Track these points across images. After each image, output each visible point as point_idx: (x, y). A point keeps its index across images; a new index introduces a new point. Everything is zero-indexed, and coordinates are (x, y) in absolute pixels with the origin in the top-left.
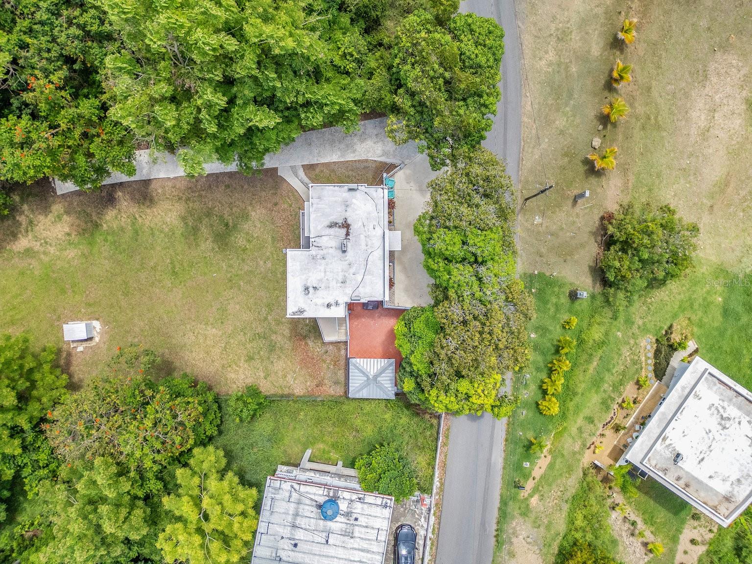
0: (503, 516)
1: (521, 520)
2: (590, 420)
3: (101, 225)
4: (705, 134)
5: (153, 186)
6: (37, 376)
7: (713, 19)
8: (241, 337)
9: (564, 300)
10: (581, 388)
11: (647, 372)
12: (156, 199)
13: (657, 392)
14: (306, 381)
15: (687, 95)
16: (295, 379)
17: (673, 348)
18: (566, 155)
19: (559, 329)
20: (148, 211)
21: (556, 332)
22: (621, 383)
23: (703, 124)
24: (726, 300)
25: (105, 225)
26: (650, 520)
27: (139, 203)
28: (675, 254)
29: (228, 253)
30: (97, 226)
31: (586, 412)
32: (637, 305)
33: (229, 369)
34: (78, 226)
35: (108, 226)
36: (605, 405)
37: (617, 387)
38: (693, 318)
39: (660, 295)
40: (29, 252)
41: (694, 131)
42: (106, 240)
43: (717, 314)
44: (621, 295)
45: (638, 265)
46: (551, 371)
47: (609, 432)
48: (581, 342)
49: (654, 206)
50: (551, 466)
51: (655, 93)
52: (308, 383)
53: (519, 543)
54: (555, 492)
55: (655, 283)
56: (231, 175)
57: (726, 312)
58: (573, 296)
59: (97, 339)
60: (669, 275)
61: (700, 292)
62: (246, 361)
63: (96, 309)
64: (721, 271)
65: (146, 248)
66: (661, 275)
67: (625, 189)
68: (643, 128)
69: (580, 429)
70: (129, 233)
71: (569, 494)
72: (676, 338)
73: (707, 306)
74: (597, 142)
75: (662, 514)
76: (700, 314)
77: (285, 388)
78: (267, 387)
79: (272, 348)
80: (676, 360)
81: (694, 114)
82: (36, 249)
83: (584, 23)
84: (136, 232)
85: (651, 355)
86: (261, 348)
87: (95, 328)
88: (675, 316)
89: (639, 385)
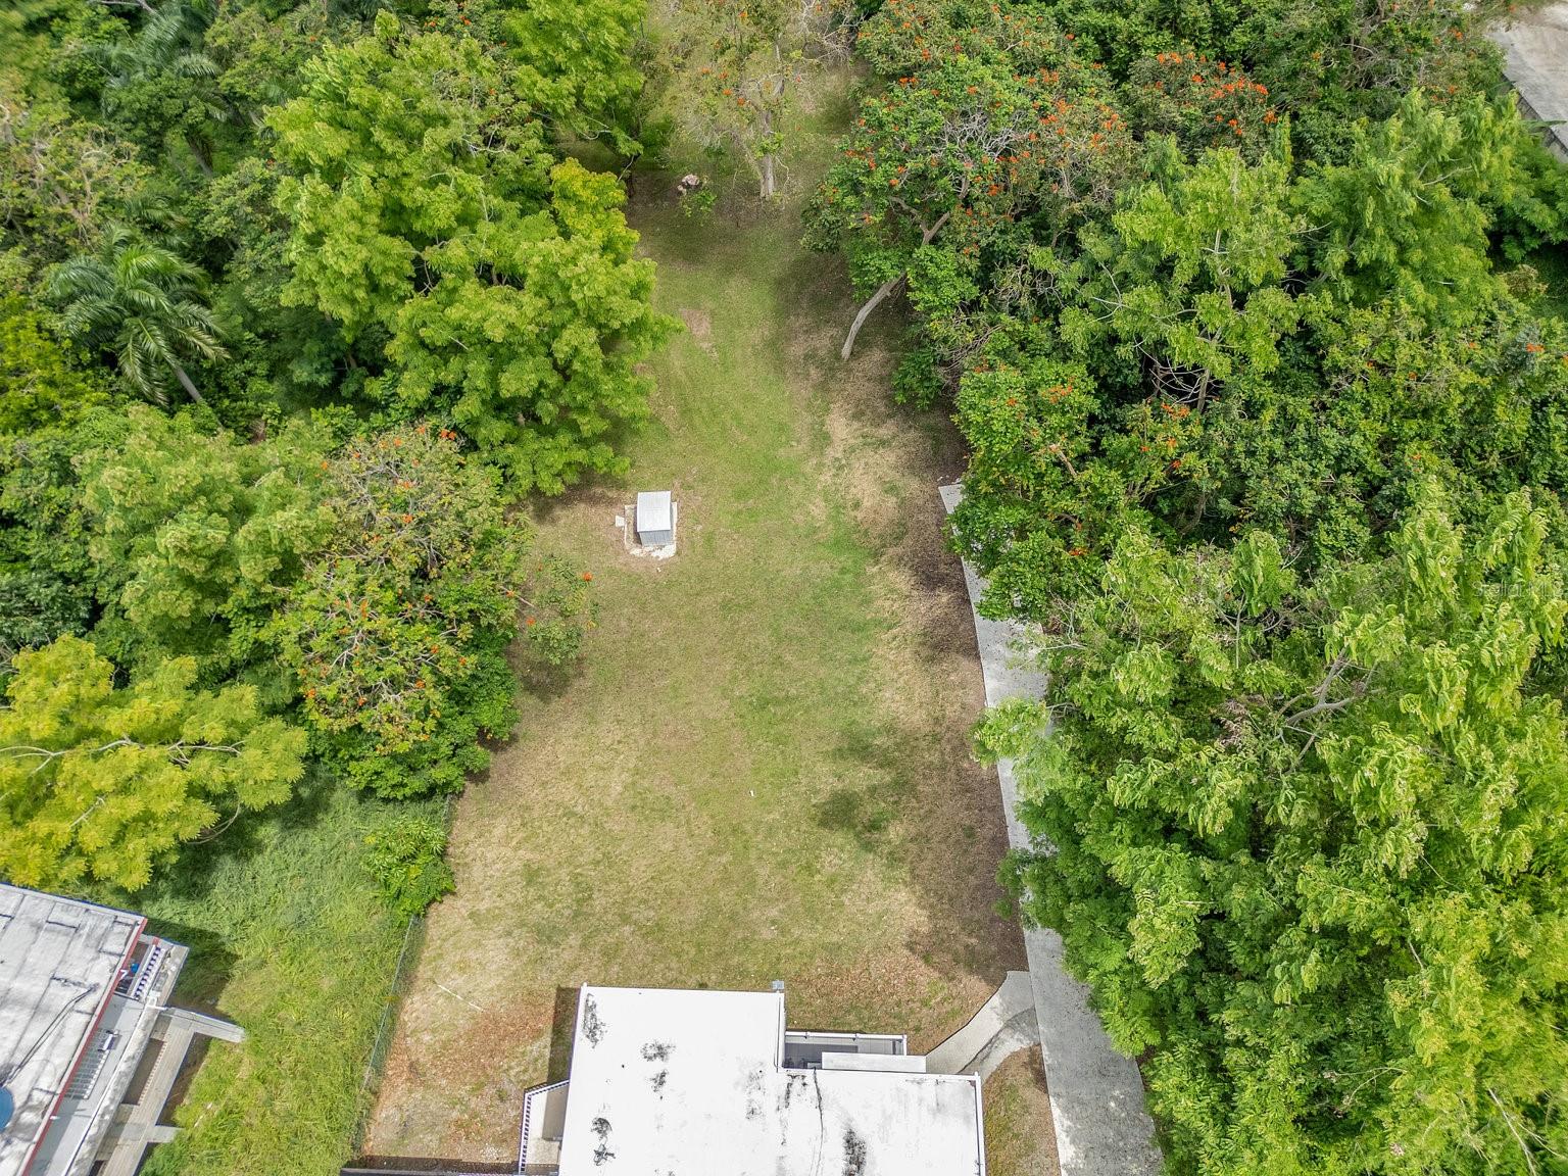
3: (877, 563)
5: (965, 664)
6: (564, 438)
8: (591, 853)
12: (935, 669)
14: (434, 1031)
16: (449, 998)
20: (907, 653)
25: (875, 569)
27: (925, 635)
29: (804, 828)
30: (876, 555)
33: (518, 822)
34: (874, 522)
35: (873, 576)
40: (822, 439)
42: (843, 571)
52: (427, 1038)
56: (1000, 842)
59: (636, 551)
62: (527, 866)
63: (699, 549)
65: (824, 646)
70: (858, 615)
77: (435, 970)
78: (447, 917)
79: (546, 935)
82: (829, 451)
84: (860, 628)
86: (551, 906)
87: (661, 547)
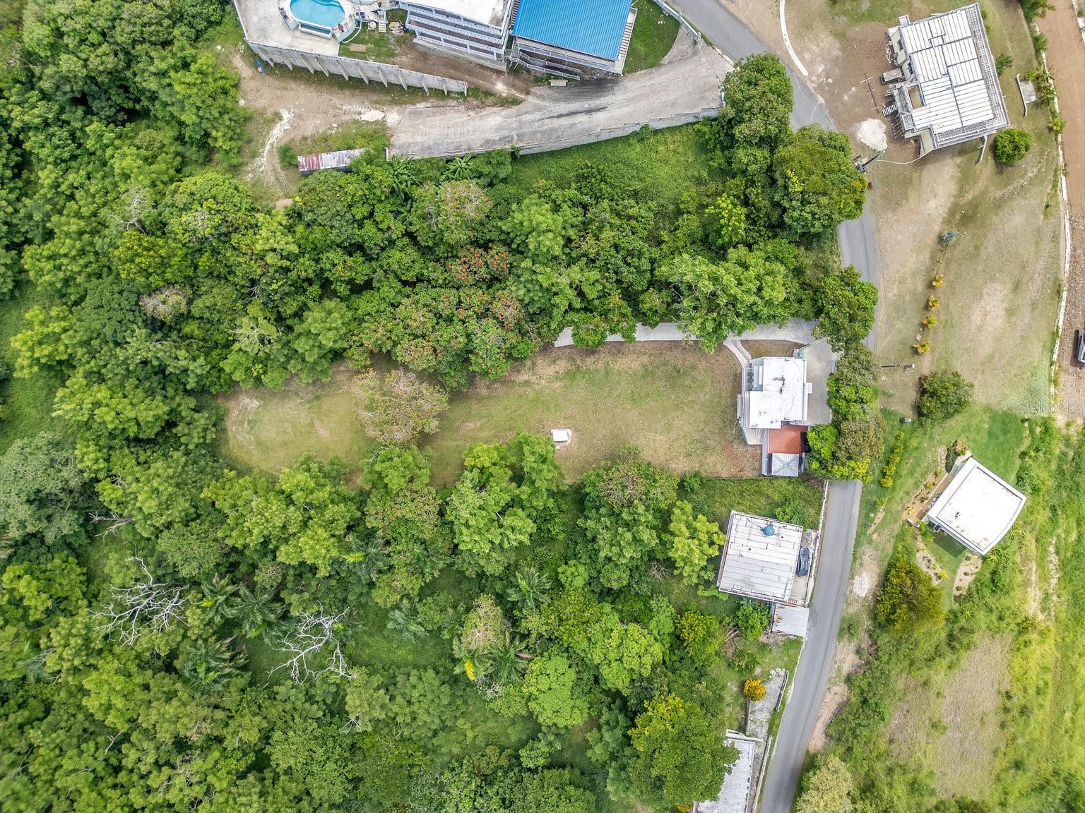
0: (858, 544)
1: (867, 546)
2: (907, 493)
3: (582, 367)
4: (980, 328)
7: (986, 265)
9: (897, 423)
10: (904, 473)
11: (941, 467)
13: (947, 479)
14: (731, 469)
15: (970, 308)
16: (723, 468)
17: (957, 454)
18: (901, 343)
19: (893, 440)
20: (619, 360)
21: (892, 441)
22: (926, 473)
23: (979, 322)
24: (990, 427)
25: (585, 368)
26: (940, 560)
27: (614, 354)
28: (959, 399)
29: (677, 389)
30: (579, 367)
31: (906, 489)
32: (937, 427)
33: (671, 462)
34: (566, 367)
35: (587, 368)
36: (916, 485)
37: (923, 475)
38: (970, 437)
39: (951, 422)
41: (973, 327)
42: (584, 377)
43: (984, 435)
44: (929, 421)
45: (939, 405)
46: (888, 463)
47: (918, 502)
48: (906, 447)
49: (949, 373)
50: (885, 518)
51: (951, 308)
52: (733, 470)
53: (866, 558)
54: (887, 532)
55: (948, 415)
57: (990, 434)
58: (902, 421)
59: (568, 443)
60: (956, 411)
61: (975, 421)
62: (685, 457)
63: (571, 422)
64: (988, 409)
65: (613, 383)
66: (951, 410)
67: (932, 362)
68: (944, 328)
69: (901, 499)
70: (602, 373)
71: (894, 534)
72: (959, 448)
73: (978, 430)
74: (919, 338)
75: (947, 556)
76: (974, 434)
77: (715, 473)
80: (958, 461)
81: (974, 318)
82: (532, 381)
83: (913, 275)
85: (944, 457)
86: (698, 449)
87: (568, 435)
88: (959, 435)
89: (936, 475)
